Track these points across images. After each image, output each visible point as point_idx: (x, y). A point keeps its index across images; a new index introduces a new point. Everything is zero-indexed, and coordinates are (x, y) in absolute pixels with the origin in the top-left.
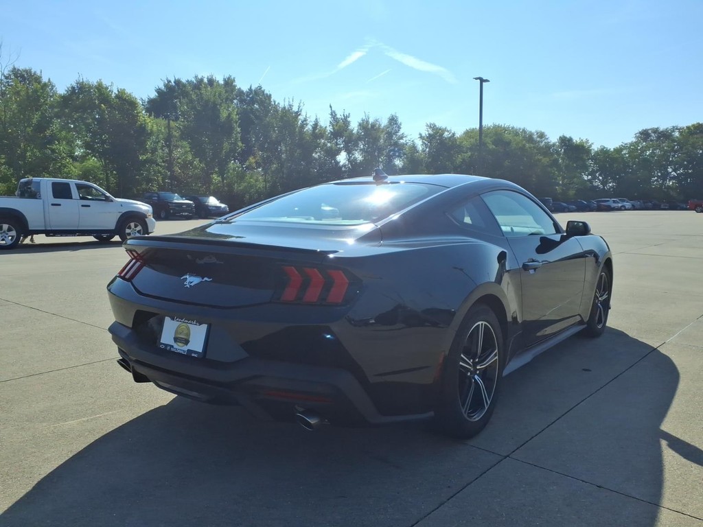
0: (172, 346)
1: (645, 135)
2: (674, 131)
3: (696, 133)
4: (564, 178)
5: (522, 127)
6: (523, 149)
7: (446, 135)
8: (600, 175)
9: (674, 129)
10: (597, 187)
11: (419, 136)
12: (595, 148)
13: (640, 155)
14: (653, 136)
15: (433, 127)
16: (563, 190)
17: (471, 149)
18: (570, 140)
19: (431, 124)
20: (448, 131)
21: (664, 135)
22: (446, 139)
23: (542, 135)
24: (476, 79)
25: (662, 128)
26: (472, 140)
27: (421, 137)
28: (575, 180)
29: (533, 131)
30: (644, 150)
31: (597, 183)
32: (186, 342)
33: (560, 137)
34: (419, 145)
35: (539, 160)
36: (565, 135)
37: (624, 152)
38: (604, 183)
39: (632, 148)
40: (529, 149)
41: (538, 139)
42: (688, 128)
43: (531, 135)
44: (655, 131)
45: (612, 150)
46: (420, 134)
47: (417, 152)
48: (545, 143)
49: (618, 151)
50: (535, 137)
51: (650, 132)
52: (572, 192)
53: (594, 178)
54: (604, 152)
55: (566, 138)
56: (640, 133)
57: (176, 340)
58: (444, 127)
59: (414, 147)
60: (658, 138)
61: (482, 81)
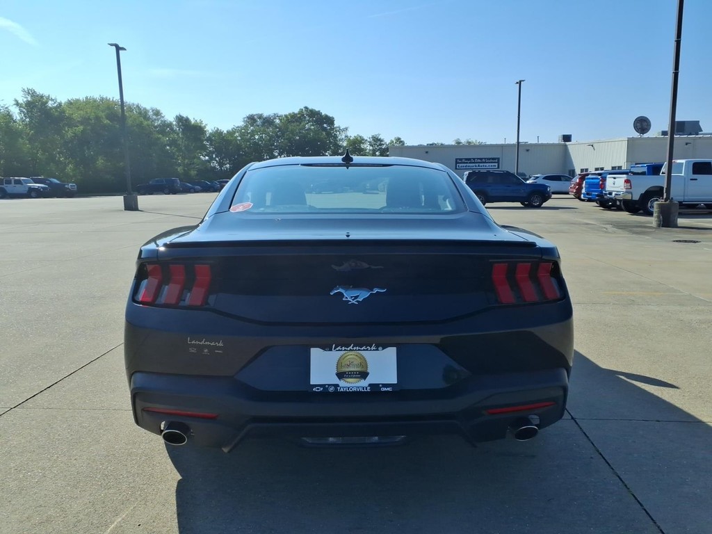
0: (337, 385)
1: (251, 119)
2: (275, 118)
3: (294, 122)
4: (184, 158)
5: (136, 103)
6: (140, 125)
7: (50, 104)
8: (216, 156)
9: (276, 116)
10: (215, 167)
11: (14, 102)
12: (210, 129)
13: (250, 139)
14: (259, 122)
15: (31, 93)
16: (184, 170)
17: (82, 123)
18: (187, 120)
19: (28, 90)
20: (52, 100)
21: (268, 122)
22: (51, 109)
23: (157, 113)
24: (112, 45)
25: (266, 114)
26: (81, 112)
27: (17, 104)
28: (195, 160)
29: (148, 108)
30: (253, 134)
31: (215, 164)
32: (364, 375)
33: (177, 116)
34: (16, 113)
35: (159, 139)
36: (181, 114)
37: (237, 134)
38: (221, 164)
39: (242, 131)
40: (147, 127)
41: (155, 117)
42: (286, 116)
43: (146, 111)
44: (260, 117)
45: (225, 132)
46: (16, 101)
47: (15, 122)
48: (162, 121)
49: (231, 133)
50: (151, 113)
51: (256, 117)
52: (193, 173)
53: (211, 159)
54: (218, 133)
55: (183, 117)
56: (248, 117)
57: (341, 375)
58: (46, 94)
59: (8, 116)
60: (263, 124)
61: (118, 49)
